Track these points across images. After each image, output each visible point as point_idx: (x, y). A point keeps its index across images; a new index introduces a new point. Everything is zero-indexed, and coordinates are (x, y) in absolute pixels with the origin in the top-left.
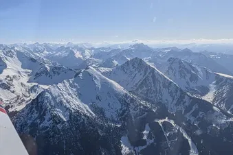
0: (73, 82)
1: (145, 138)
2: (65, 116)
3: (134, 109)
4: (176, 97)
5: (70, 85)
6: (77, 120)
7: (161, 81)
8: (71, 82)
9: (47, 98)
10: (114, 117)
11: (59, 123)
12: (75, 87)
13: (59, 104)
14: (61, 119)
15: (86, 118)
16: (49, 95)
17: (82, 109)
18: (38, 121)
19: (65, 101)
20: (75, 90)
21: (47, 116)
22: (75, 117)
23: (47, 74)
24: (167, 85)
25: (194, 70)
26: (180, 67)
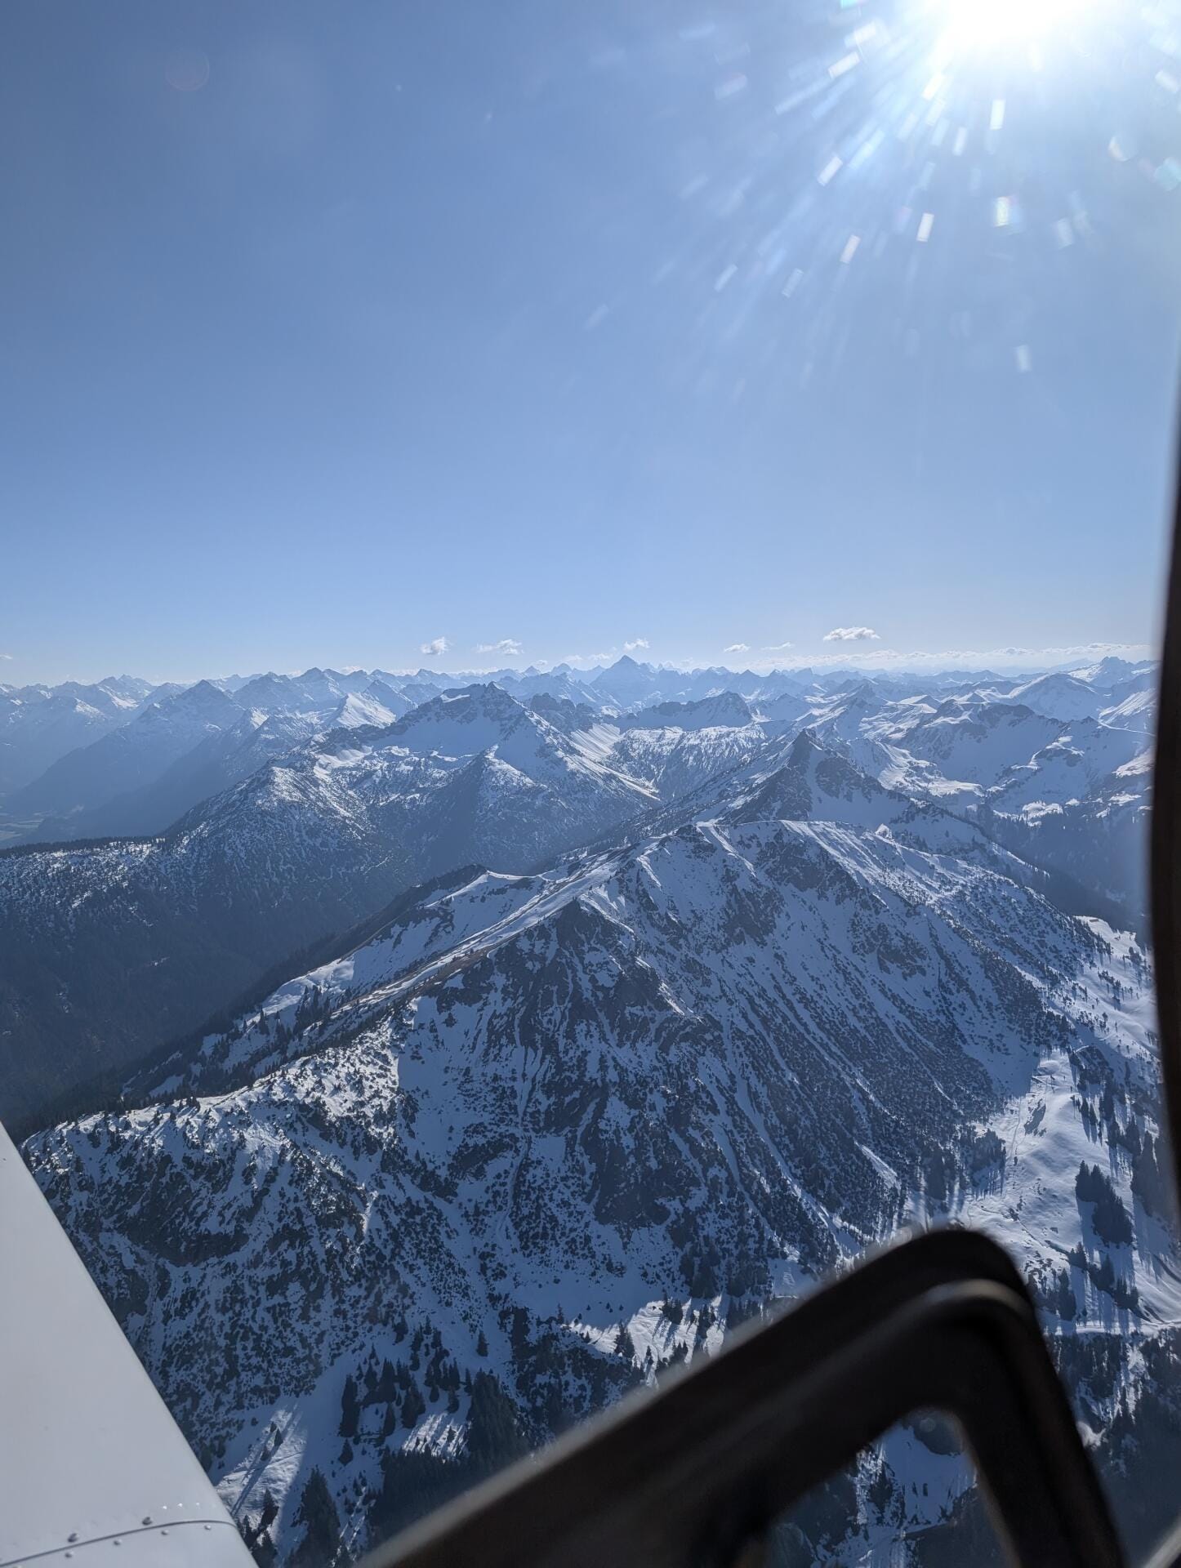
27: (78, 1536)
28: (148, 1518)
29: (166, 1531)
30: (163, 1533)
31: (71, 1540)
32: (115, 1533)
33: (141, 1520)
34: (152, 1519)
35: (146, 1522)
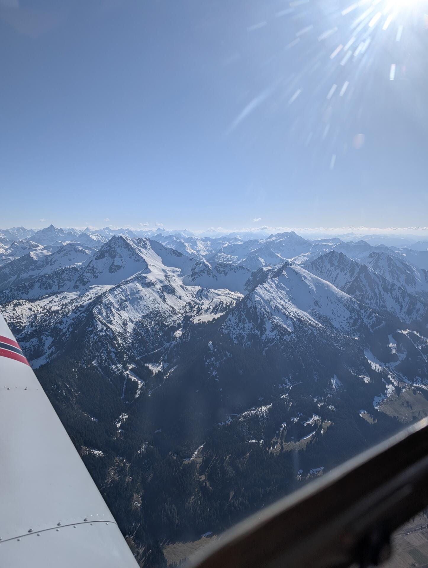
0: (279, 282)
1: (394, 351)
2: (288, 326)
3: (368, 318)
4: (404, 304)
5: (277, 286)
6: (305, 331)
7: (380, 284)
8: (277, 282)
9: (259, 302)
10: (346, 327)
11: (285, 334)
12: (283, 289)
13: (276, 311)
14: (285, 329)
15: (314, 329)
16: (259, 298)
17: (302, 317)
18: (257, 332)
19: (280, 307)
20: (284, 292)
21: (268, 326)
22: (300, 327)
23: (209, 274)
24: (389, 287)
25: (409, 270)
26: (389, 266)
27: (61, 524)
28: (86, 519)
29: (92, 524)
30: (91, 525)
31: (58, 525)
32: (75, 523)
33: (84, 519)
34: (87, 519)
35: (85, 520)
